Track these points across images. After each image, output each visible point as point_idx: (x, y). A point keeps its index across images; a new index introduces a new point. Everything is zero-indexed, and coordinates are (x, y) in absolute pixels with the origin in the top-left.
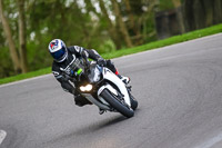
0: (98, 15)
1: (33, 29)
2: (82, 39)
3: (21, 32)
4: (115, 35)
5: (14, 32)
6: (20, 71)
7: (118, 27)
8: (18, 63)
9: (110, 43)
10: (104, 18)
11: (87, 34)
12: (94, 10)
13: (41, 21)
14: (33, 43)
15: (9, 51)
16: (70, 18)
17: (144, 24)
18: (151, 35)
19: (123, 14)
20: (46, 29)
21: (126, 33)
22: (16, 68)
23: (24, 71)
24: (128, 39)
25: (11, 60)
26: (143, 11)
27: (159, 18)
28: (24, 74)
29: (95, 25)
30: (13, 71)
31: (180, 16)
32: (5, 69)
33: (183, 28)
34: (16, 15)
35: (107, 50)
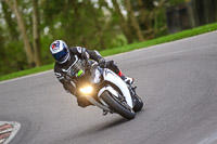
0: (111, 10)
1: (46, 24)
2: (95, 33)
3: (35, 27)
4: (127, 29)
5: (28, 27)
6: (34, 65)
7: (130, 21)
8: (32, 57)
9: (122, 37)
10: (116, 13)
11: (99, 29)
12: (106, 5)
13: (54, 16)
14: (46, 37)
15: (23, 45)
16: (82, 12)
17: (156, 19)
18: (162, 29)
19: (134, 8)
20: (60, 23)
21: (137, 27)
22: (30, 62)
23: (37, 64)
24: (140, 33)
25: (25, 54)
26: (154, 6)
27: (170, 13)
28: (38, 67)
29: (108, 20)
30: (27, 64)
31: (191, 11)
32: (19, 63)
33: (193, 22)
34: (30, 10)
35: (119, 44)
